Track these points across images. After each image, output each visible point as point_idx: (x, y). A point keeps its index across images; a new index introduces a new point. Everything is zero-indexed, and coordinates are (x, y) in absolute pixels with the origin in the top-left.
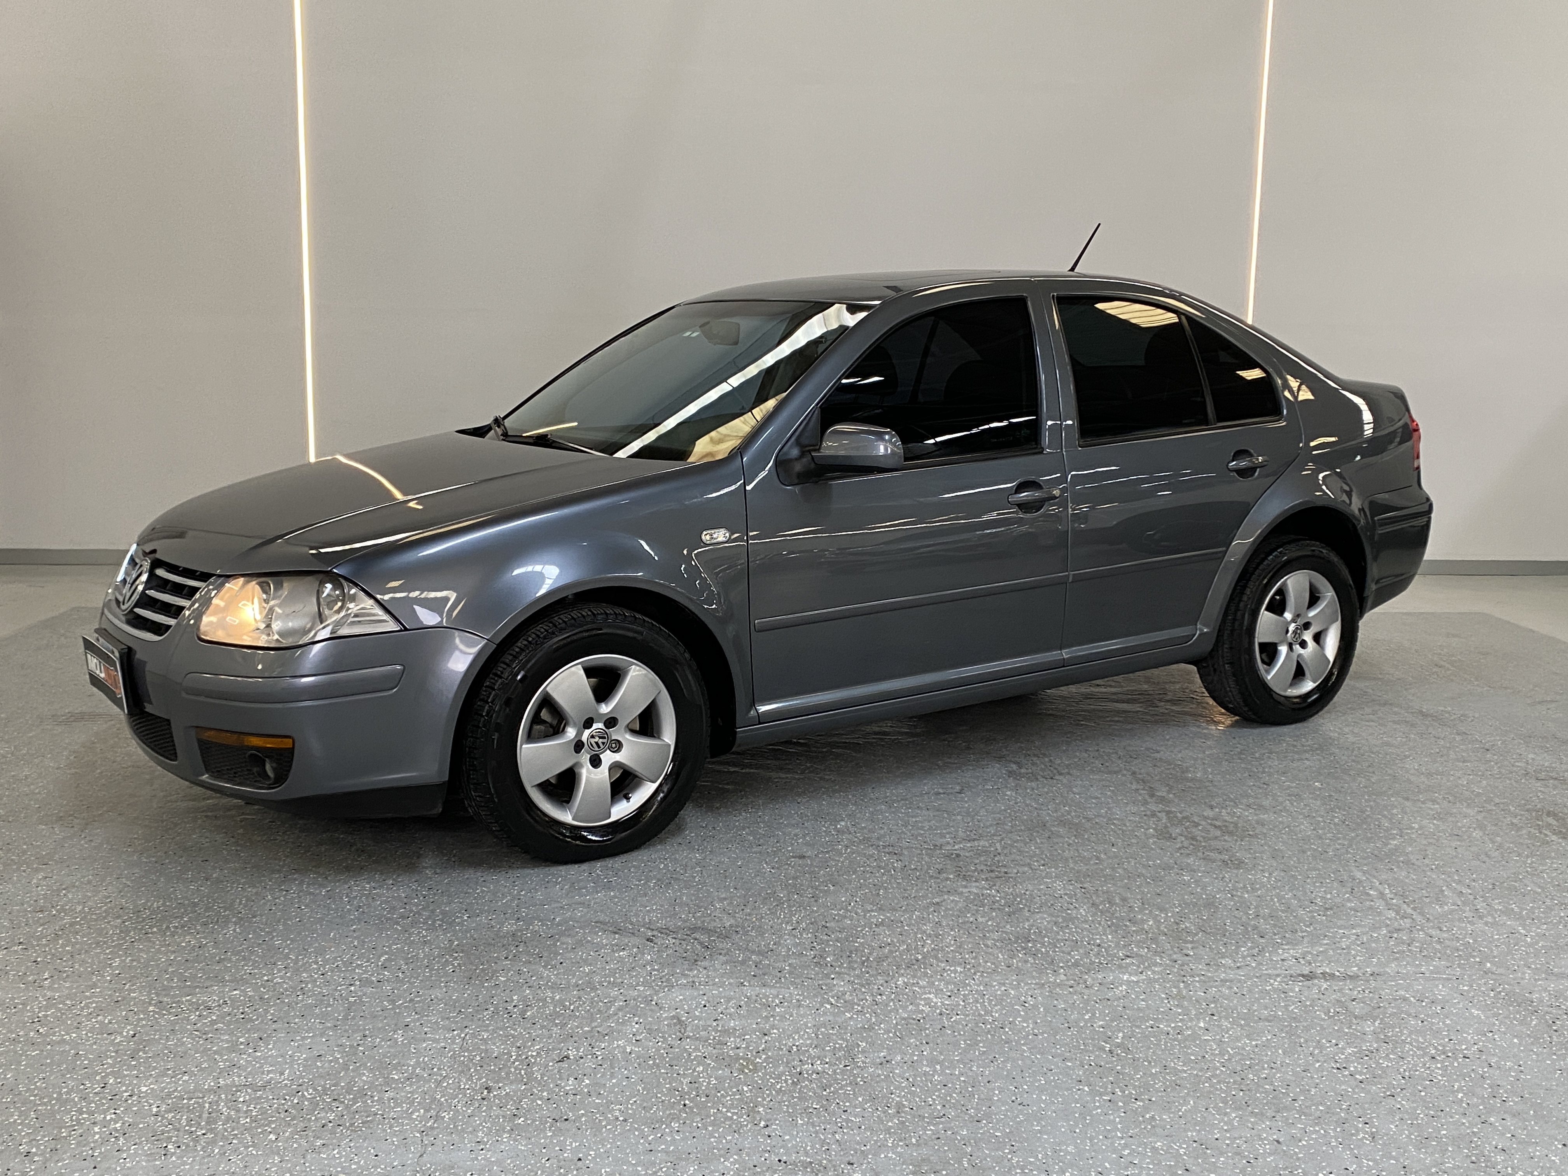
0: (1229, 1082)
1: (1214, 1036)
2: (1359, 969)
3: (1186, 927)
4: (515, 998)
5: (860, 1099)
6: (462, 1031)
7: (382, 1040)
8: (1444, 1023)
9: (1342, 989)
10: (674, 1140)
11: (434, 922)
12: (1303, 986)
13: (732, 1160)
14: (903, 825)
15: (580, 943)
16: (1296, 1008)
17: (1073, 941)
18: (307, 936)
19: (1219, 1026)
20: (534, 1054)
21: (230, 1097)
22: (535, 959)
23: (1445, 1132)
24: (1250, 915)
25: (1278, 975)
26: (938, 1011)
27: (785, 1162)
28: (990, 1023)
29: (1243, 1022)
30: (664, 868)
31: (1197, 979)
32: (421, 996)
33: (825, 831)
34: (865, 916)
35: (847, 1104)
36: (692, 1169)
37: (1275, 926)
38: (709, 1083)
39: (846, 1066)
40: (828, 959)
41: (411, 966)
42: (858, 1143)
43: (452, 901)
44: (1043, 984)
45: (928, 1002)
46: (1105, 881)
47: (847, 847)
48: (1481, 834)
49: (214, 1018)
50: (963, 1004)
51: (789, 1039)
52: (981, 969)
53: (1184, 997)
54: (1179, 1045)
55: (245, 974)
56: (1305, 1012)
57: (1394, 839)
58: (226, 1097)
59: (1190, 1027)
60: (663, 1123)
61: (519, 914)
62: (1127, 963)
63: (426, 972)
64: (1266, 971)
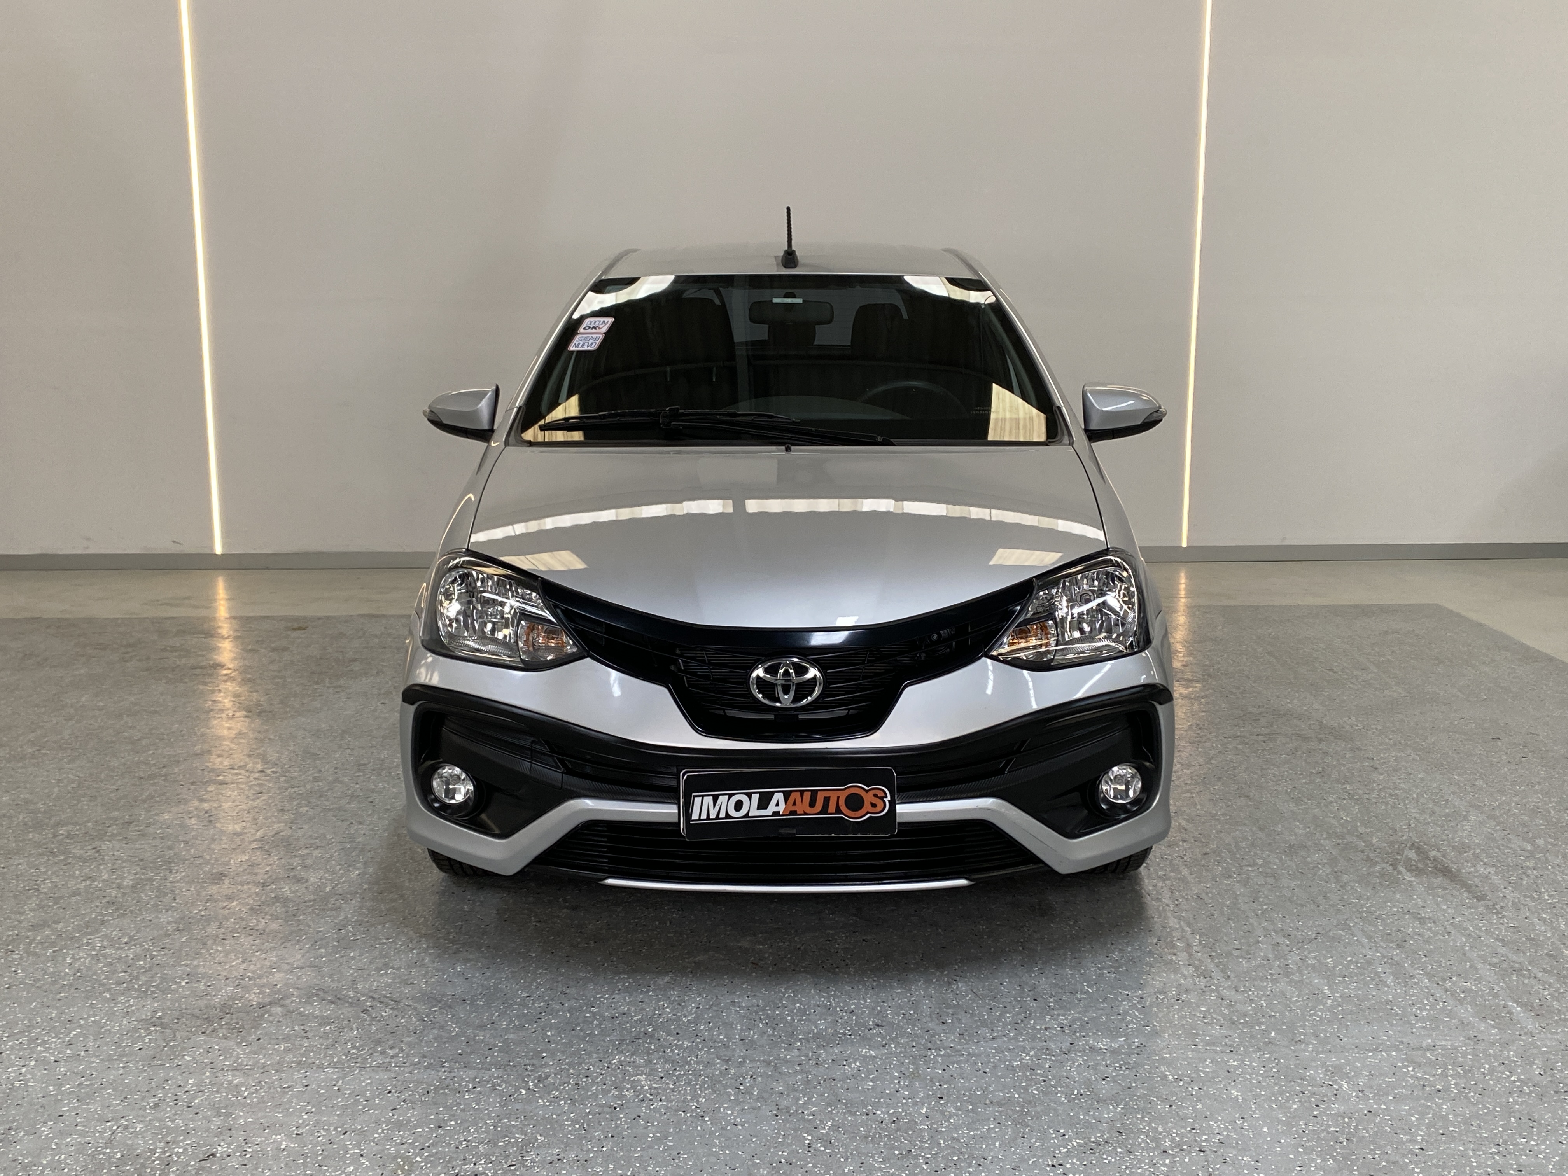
1: (932, 1124)
2: (1127, 1039)
3: (957, 989)
4: (191, 1081)
7: (27, 1133)
8: (1194, 1108)
11: (148, 988)
15: (289, 1015)
17: (826, 1006)
19: (942, 1112)
20: (181, 1150)
22: (233, 1034)
24: (1034, 972)
25: (1033, 1049)
26: (641, 1096)
28: (692, 1111)
29: (971, 1107)
31: (942, 1053)
32: (93, 1079)
34: (613, 978)
37: (1056, 985)
39: (510, 1166)
40: (549, 1034)
41: (99, 1041)
43: (179, 963)
44: (770, 1062)
45: (634, 1085)
48: (1328, 871)
50: (672, 1086)
51: (463, 1132)
52: (711, 1044)
53: (919, 1075)
54: (889, 1136)
56: (1046, 1094)
57: (1230, 877)
59: (910, 1114)
61: (242, 979)
62: (873, 1034)
63: (112, 1050)
64: (1020, 1043)
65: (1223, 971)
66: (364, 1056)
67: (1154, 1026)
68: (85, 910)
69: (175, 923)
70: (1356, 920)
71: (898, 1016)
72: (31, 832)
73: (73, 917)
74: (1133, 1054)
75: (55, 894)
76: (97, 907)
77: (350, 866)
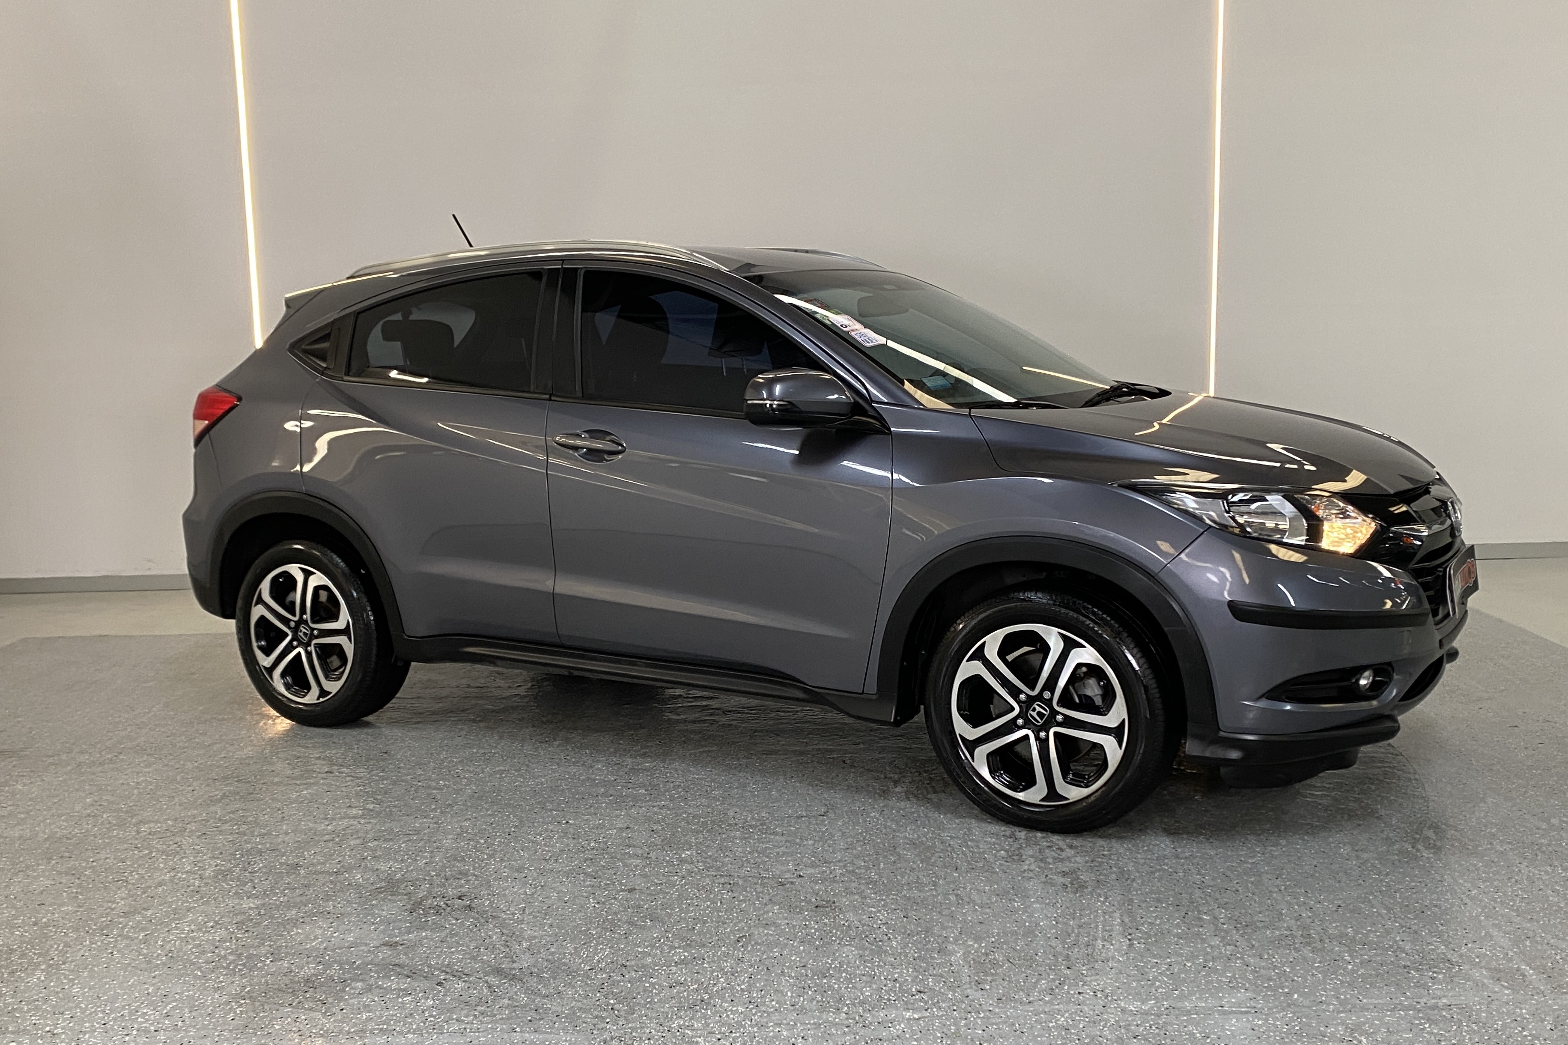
2: (1157, 1002)
3: (994, 959)
11: (235, 967)
12: (1089, 1022)
14: (750, 853)
15: (369, 989)
17: (871, 976)
18: (106, 983)
22: (317, 1006)
24: (1067, 943)
25: (1068, 1011)
30: (488, 906)
31: (981, 1016)
33: (667, 862)
34: (669, 952)
40: (612, 1001)
41: (194, 1014)
43: (263, 944)
44: (820, 1024)
46: (932, 909)
47: (683, 877)
52: (763, 1010)
55: (27, 1026)
61: (322, 958)
62: (916, 999)
63: (206, 1021)
64: (1057, 1007)
65: (1248, 940)
66: (440, 1024)
67: (1183, 990)
68: (172, 898)
69: (256, 908)
70: (1375, 894)
71: (939, 984)
72: (114, 830)
73: (160, 905)
74: (1162, 1015)
75: (142, 884)
76: (183, 895)
77: (416, 856)
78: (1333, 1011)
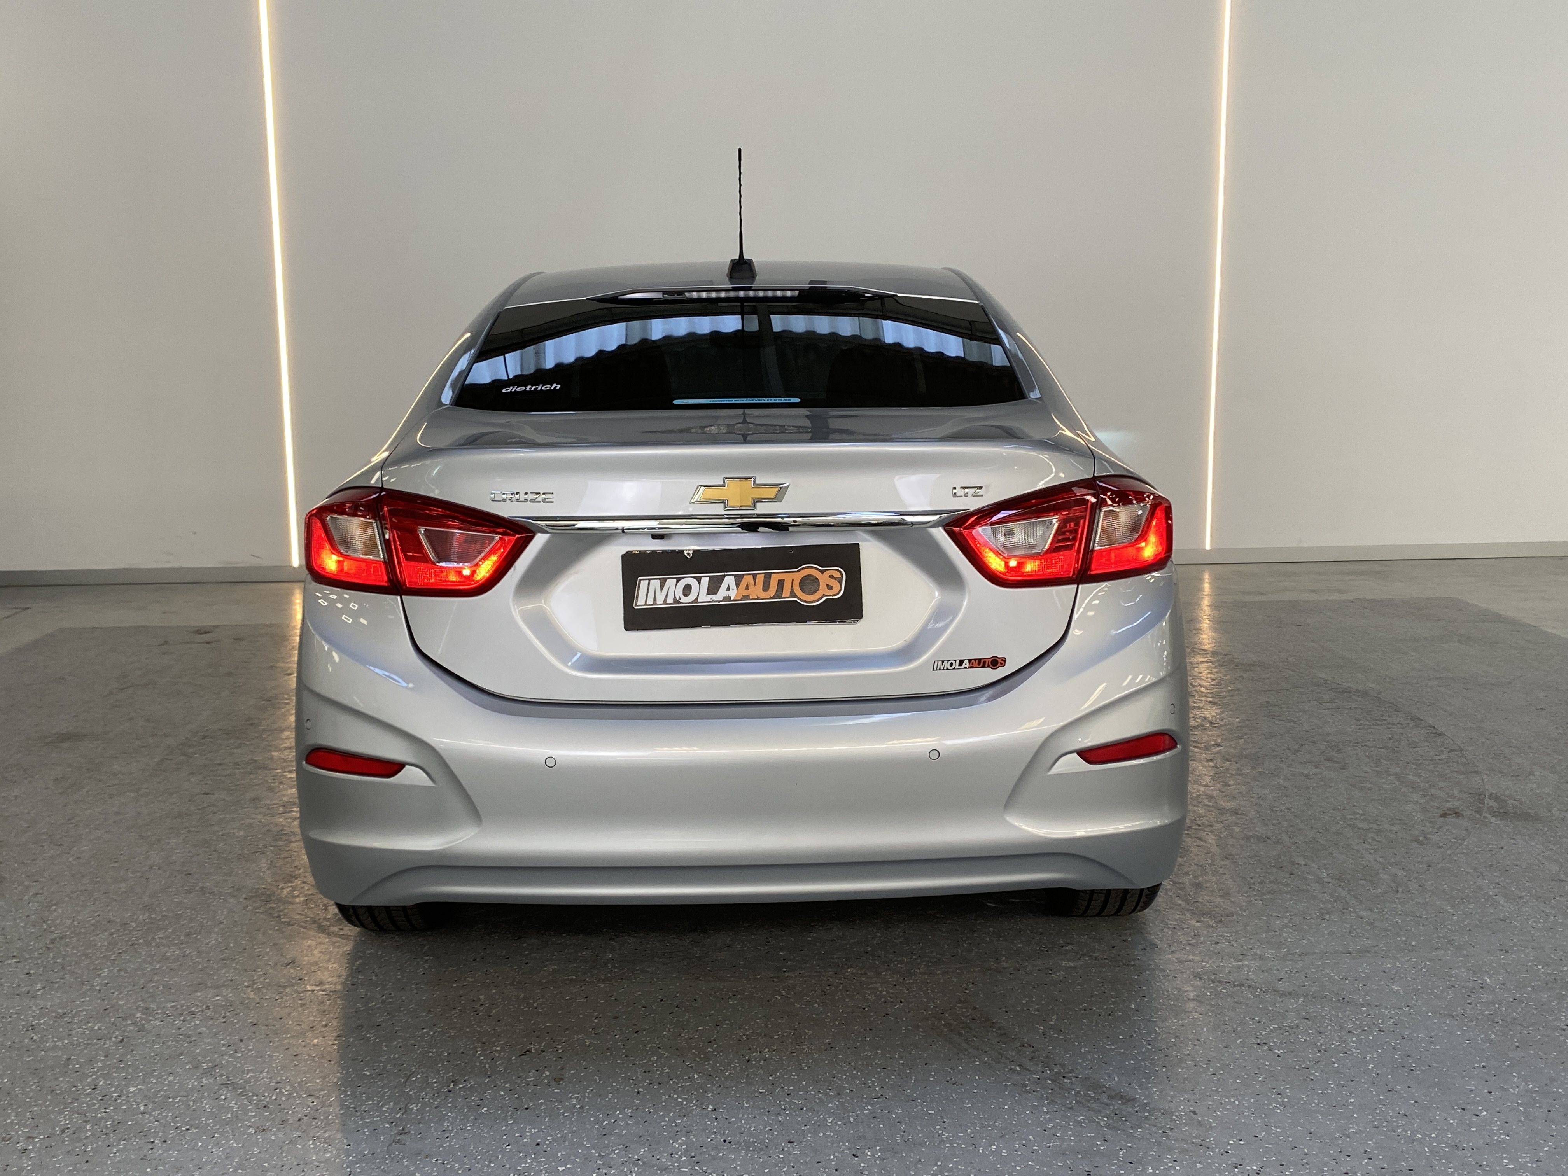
0: (1154, 1059)
1: (1143, 1016)
4: (482, 997)
5: (804, 1083)
6: (431, 1030)
9: (1271, 969)
10: (628, 1124)
13: (680, 1141)
15: (545, 945)
16: (1223, 989)
20: (498, 1049)
21: (212, 1095)
23: (1352, 1100)
26: (883, 999)
27: (730, 1142)
32: (392, 998)
35: (791, 1088)
36: (643, 1150)
38: (662, 1072)
40: (782, 954)
42: (799, 1123)
44: (985, 972)
45: (874, 991)
49: (198, 1022)
50: (906, 992)
51: (740, 1028)
52: (927, 959)
55: (227, 981)
58: (209, 1095)
60: (618, 1109)
78: (1452, 955)
